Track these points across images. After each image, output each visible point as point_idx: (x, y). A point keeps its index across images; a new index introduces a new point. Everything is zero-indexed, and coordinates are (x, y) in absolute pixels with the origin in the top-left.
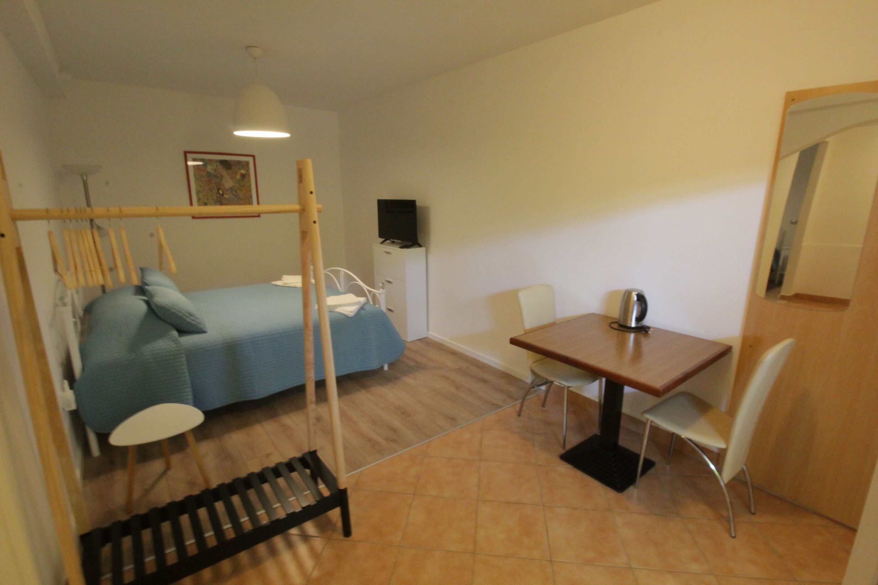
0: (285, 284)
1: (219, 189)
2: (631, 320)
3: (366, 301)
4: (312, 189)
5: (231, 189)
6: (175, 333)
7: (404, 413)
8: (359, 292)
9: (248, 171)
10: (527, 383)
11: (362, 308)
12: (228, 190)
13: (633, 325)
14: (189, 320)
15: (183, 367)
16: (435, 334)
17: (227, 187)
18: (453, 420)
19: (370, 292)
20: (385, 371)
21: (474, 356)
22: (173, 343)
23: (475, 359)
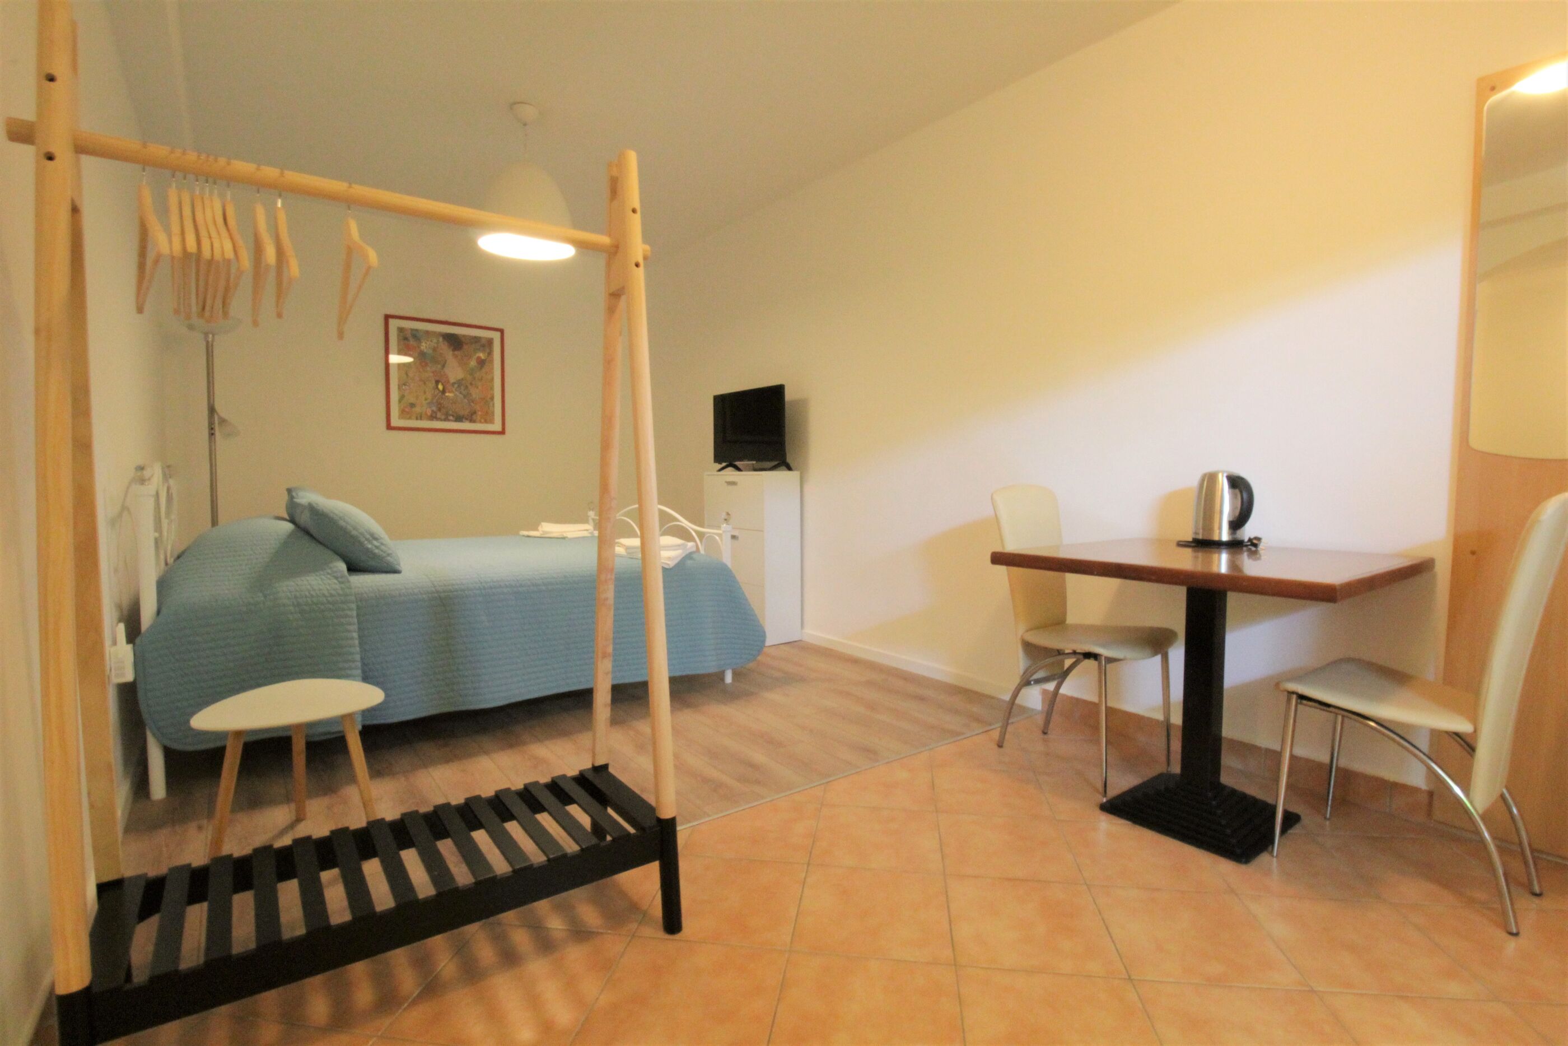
0: (545, 532)
1: (437, 382)
2: (1220, 528)
3: (694, 549)
4: (637, 205)
5: (459, 383)
6: (342, 566)
7: (770, 741)
8: (683, 534)
9: (490, 354)
10: (1004, 701)
11: (689, 556)
12: (454, 384)
13: (1225, 537)
14: (370, 546)
15: (351, 628)
16: (814, 634)
17: (452, 381)
18: (870, 752)
19: (701, 535)
20: (727, 684)
21: (894, 664)
22: (336, 581)
23: (896, 669)
